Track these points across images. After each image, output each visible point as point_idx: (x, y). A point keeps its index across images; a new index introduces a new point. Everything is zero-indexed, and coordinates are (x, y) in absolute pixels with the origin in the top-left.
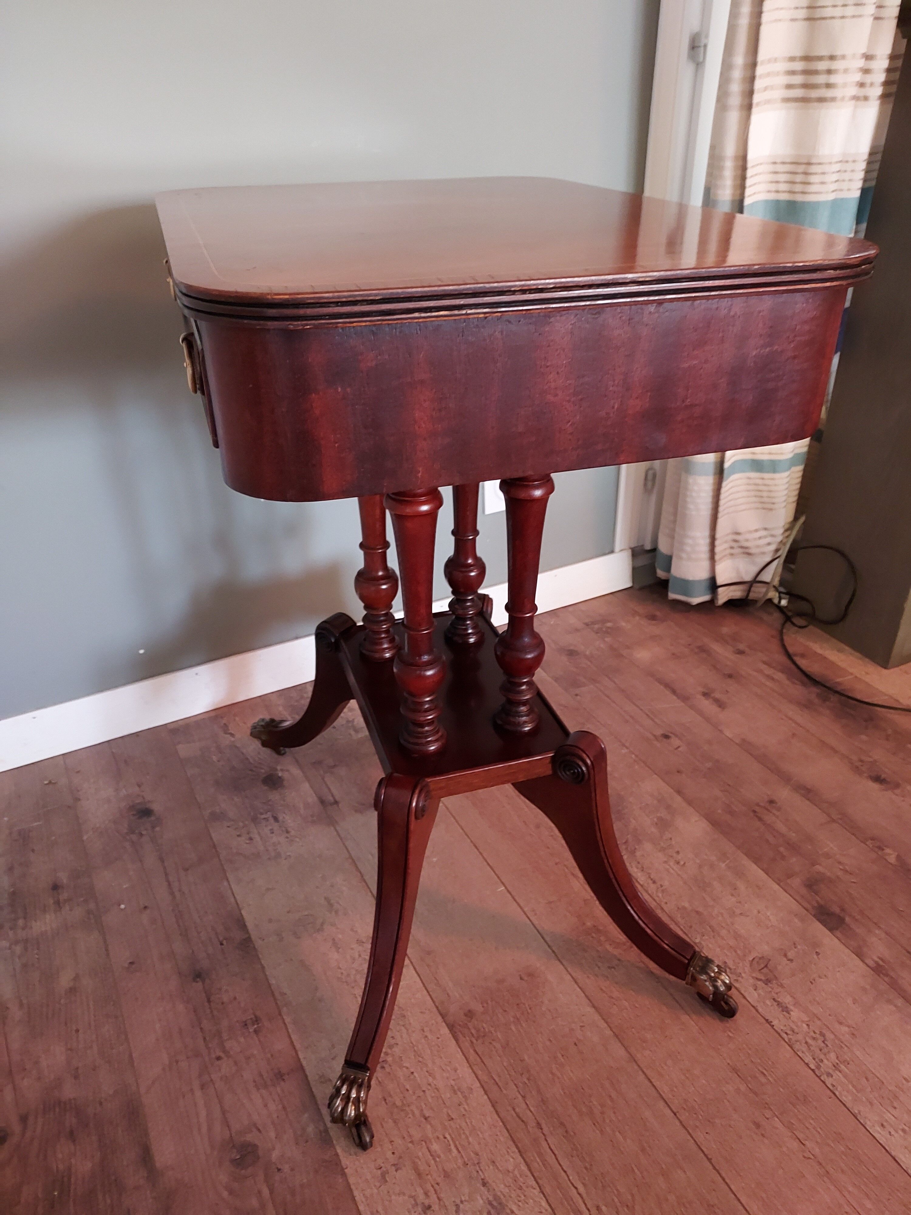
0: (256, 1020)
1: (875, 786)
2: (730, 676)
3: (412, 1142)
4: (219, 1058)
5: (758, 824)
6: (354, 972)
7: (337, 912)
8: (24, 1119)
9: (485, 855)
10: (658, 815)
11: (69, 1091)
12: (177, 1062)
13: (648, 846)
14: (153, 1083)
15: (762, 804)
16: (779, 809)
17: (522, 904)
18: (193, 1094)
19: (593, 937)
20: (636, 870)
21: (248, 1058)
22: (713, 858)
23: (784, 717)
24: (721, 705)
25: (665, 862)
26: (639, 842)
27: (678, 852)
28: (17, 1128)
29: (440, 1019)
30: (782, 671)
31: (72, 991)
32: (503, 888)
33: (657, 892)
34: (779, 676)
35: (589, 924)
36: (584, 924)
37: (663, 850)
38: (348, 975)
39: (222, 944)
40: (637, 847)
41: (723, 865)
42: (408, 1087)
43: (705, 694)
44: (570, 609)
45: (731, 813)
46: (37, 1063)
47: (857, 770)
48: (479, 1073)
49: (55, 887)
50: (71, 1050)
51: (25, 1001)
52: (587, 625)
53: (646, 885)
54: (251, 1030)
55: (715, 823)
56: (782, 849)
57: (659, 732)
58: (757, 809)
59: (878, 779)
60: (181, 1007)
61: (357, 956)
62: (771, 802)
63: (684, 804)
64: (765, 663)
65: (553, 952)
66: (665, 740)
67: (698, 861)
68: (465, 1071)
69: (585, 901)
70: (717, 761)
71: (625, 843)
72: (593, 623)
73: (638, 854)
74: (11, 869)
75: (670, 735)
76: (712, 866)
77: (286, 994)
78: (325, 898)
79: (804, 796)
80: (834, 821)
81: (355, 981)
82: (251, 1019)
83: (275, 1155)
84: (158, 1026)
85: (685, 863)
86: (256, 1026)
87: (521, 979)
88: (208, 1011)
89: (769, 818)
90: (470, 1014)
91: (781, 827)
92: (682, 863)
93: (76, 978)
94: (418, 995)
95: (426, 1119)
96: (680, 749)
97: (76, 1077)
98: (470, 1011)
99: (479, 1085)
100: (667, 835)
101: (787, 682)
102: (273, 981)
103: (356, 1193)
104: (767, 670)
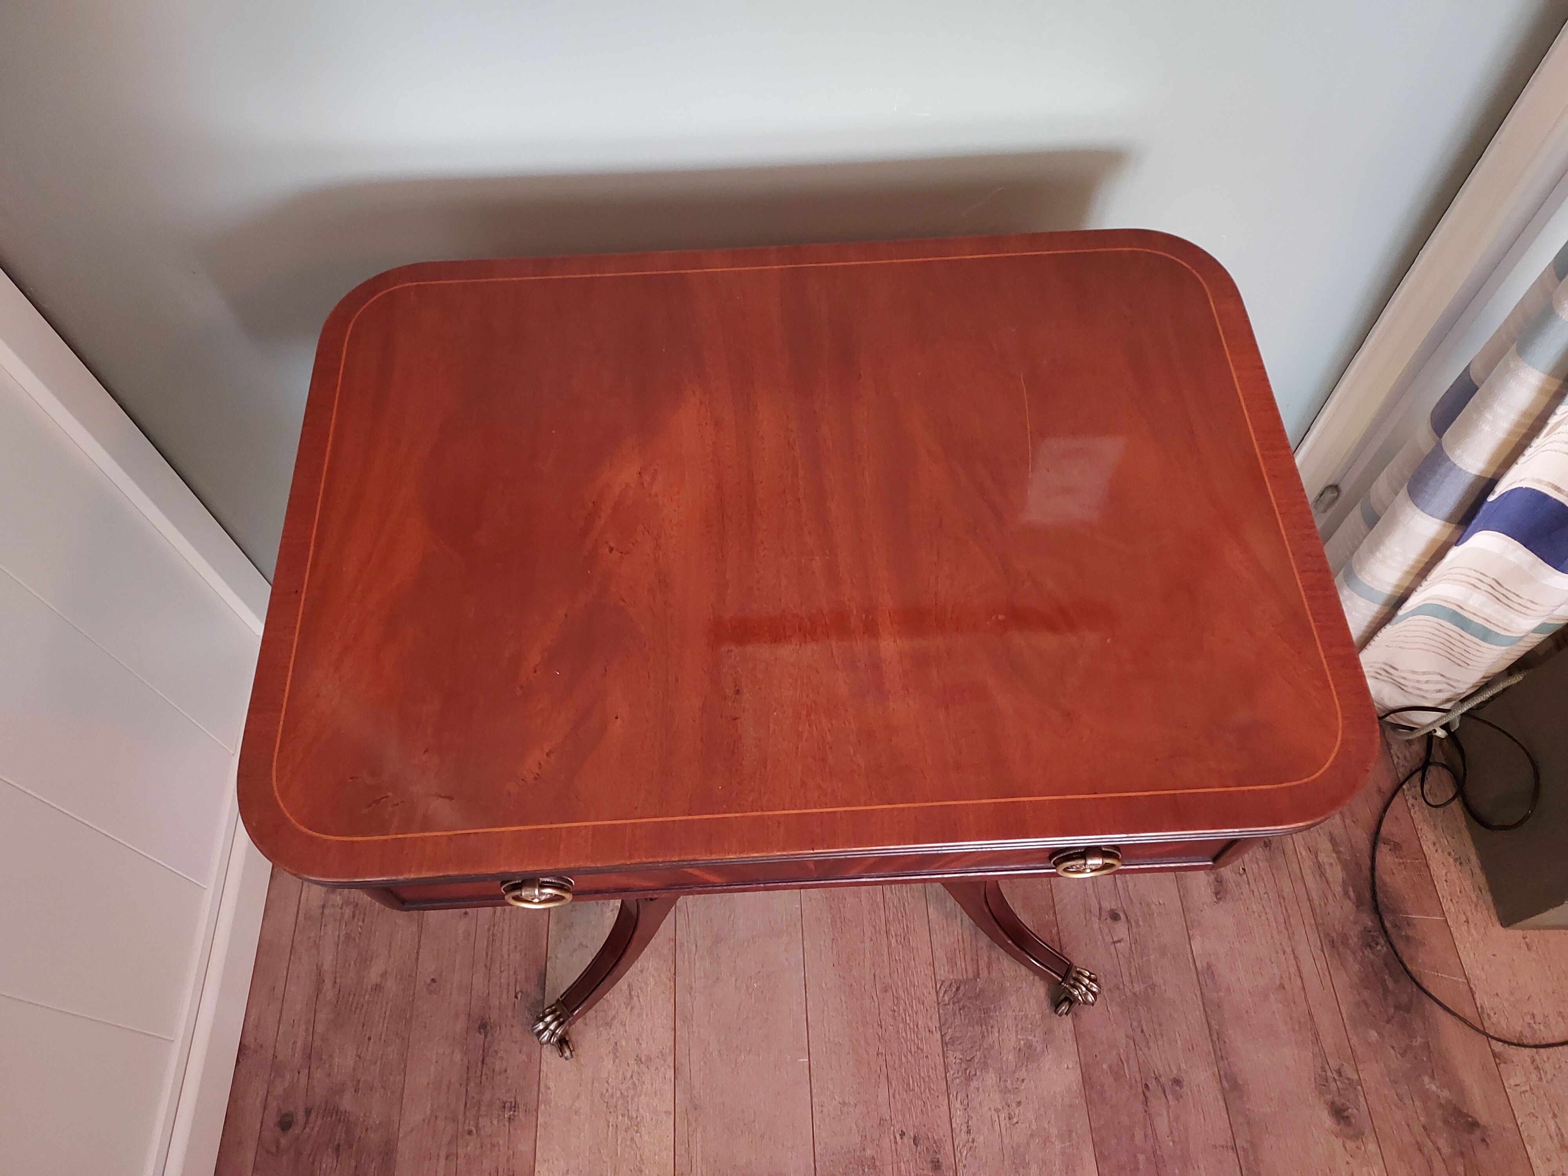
0: (515, 1107)
1: (1328, 1121)
4: (470, 1133)
5: (1139, 1107)
6: (618, 1094)
7: (632, 1008)
8: (308, 1112)
9: (810, 1004)
10: (1030, 1038)
11: (347, 1102)
12: (436, 1117)
13: (991, 1078)
14: (412, 1130)
15: (1163, 1080)
16: (1179, 1097)
17: (814, 1091)
18: (438, 1160)
19: (864, 1171)
20: (958, 1105)
21: (493, 1145)
22: (1054, 1131)
23: (1288, 950)
25: (997, 1110)
26: (985, 1066)
27: (1019, 1103)
28: (301, 1117)
30: (1345, 866)
31: (378, 988)
32: (807, 1060)
33: (964, 1146)
34: (1336, 874)
35: (868, 1152)
36: (864, 1149)
37: (1005, 1091)
38: (612, 1096)
39: (516, 997)
40: (978, 1073)
41: (1058, 1146)
45: (1117, 1075)
46: (331, 1056)
47: (1322, 1084)
50: (360, 1057)
51: (338, 980)
53: (958, 1131)
54: (506, 1115)
55: (1087, 1081)
56: (1141, 1158)
57: (1107, 905)
58: (1152, 1084)
59: (1339, 1113)
60: (458, 1056)
61: (629, 1076)
62: (1177, 1082)
63: (1069, 1036)
64: (1332, 839)
66: (1109, 921)
67: (1034, 1127)
69: (881, 1119)
70: (1153, 987)
71: (968, 1061)
73: (974, 1084)
75: (1122, 916)
76: (1047, 1140)
77: (549, 1089)
78: (629, 985)
79: (1223, 1090)
80: (1234, 1148)
81: (616, 1107)
82: (511, 1102)
84: (433, 1069)
85: (1017, 1123)
86: (512, 1113)
88: (479, 1073)
89: (1157, 1103)
91: (1162, 1124)
92: (1015, 1120)
93: (384, 975)
94: (664, 1154)
96: (1118, 945)
97: (356, 1091)
100: (1023, 1073)
101: (1338, 889)
102: (544, 1068)
104: (1327, 857)
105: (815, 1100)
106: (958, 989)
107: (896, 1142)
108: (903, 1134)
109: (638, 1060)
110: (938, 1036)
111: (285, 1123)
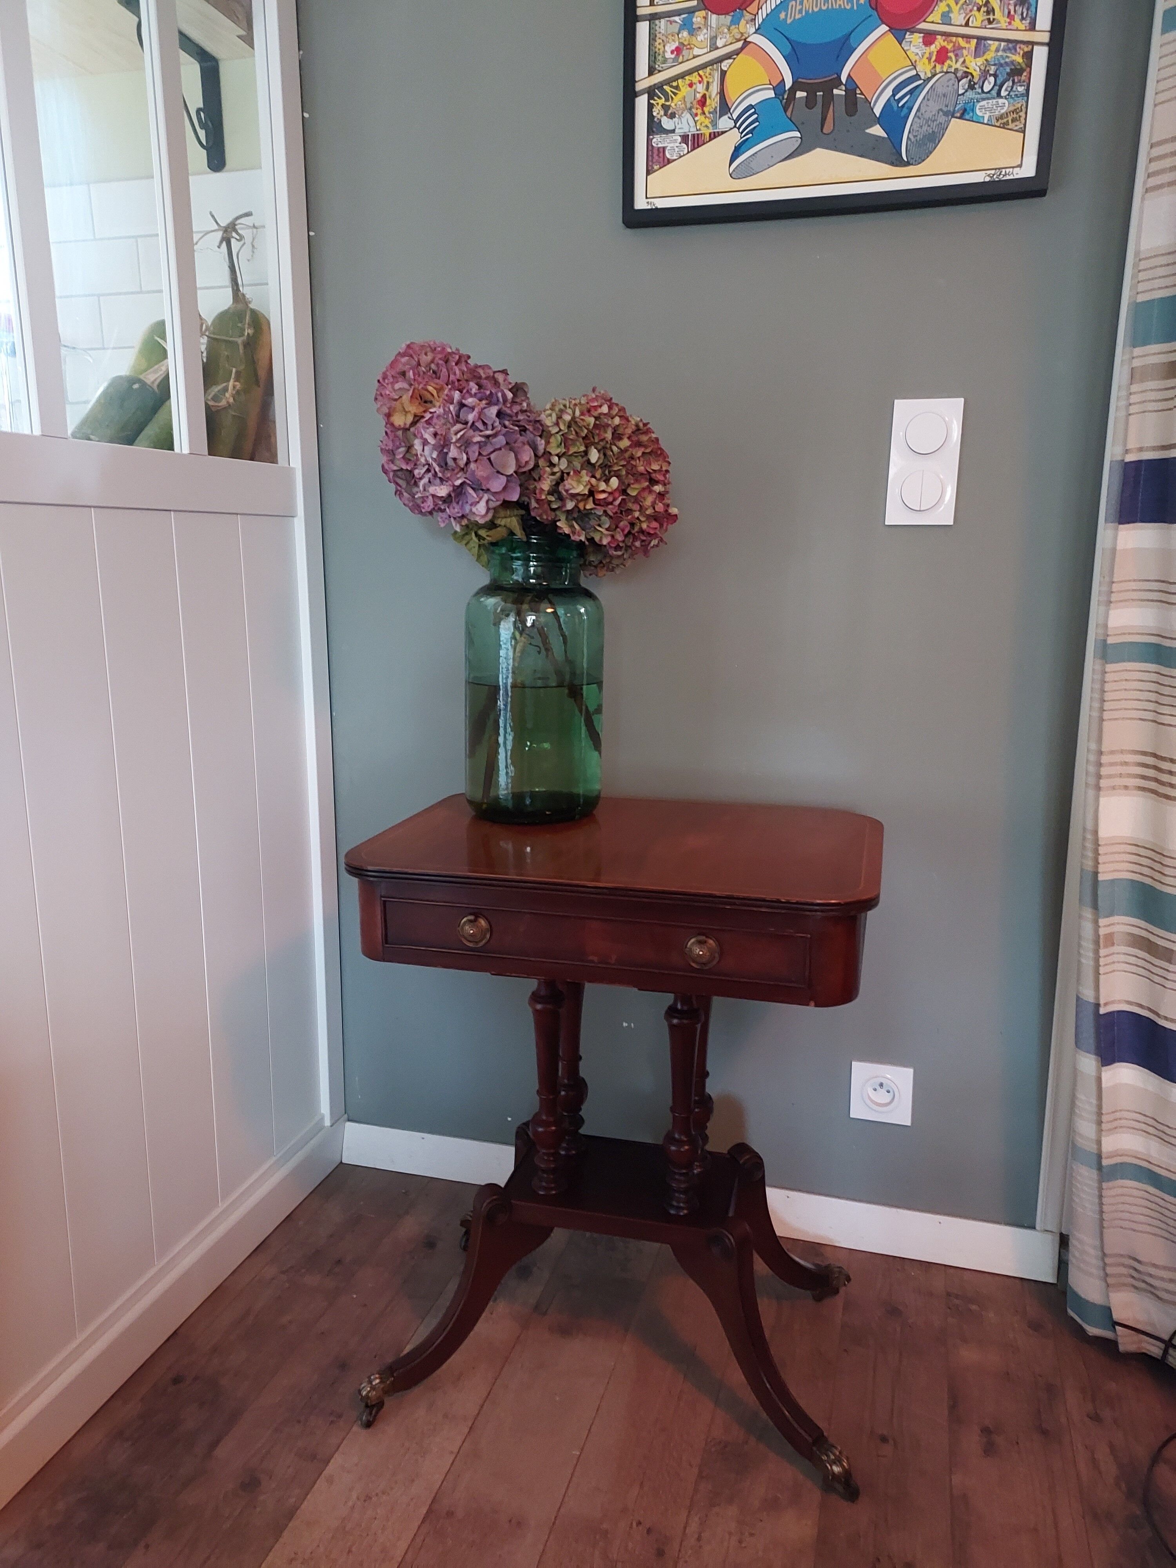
0: (340, 1416)
2: (1044, 1432)
3: (327, 1557)
4: (299, 1421)
8: (196, 1379)
9: (597, 1420)
10: (778, 1495)
11: (225, 1381)
12: (280, 1406)
13: (733, 1510)
15: (895, 1561)
18: (267, 1430)
20: (696, 1519)
21: (311, 1434)
23: (1048, 1507)
24: (989, 1449)
25: (730, 1534)
27: (752, 1535)
28: (189, 1380)
29: (429, 1502)
30: (1121, 1467)
31: (282, 1327)
32: (578, 1455)
33: (690, 1548)
34: (1110, 1468)
35: (605, 1526)
36: (602, 1523)
37: (742, 1523)
40: (722, 1504)
42: (363, 1525)
43: (986, 1431)
44: (952, 1271)
45: (852, 1543)
46: (229, 1354)
48: (410, 1554)
49: (339, 1262)
50: (248, 1359)
51: (259, 1317)
52: (949, 1294)
53: (689, 1536)
54: (331, 1419)
57: (882, 1431)
58: (884, 1560)
60: (315, 1377)
61: (433, 1423)
64: (1112, 1446)
65: (554, 1523)
66: (878, 1441)
67: (760, 1555)
68: (403, 1545)
69: (625, 1508)
70: (906, 1494)
71: (717, 1493)
72: (957, 1296)
73: (716, 1510)
74: (331, 1236)
75: (891, 1440)
83: (262, 1498)
84: (294, 1379)
85: (745, 1547)
87: (510, 1521)
88: (324, 1390)
90: (450, 1514)
92: (743, 1545)
94: (437, 1476)
95: (350, 1551)
97: (235, 1376)
98: (452, 1513)
99: (400, 1559)
100: (763, 1515)
101: (1110, 1480)
103: (271, 1554)
104: (1103, 1453)
105: (574, 1479)
106: (725, 1447)
107: (631, 1527)
108: (639, 1523)
109: (445, 1416)
110: (696, 1470)
111: (177, 1380)
